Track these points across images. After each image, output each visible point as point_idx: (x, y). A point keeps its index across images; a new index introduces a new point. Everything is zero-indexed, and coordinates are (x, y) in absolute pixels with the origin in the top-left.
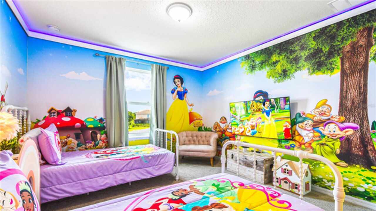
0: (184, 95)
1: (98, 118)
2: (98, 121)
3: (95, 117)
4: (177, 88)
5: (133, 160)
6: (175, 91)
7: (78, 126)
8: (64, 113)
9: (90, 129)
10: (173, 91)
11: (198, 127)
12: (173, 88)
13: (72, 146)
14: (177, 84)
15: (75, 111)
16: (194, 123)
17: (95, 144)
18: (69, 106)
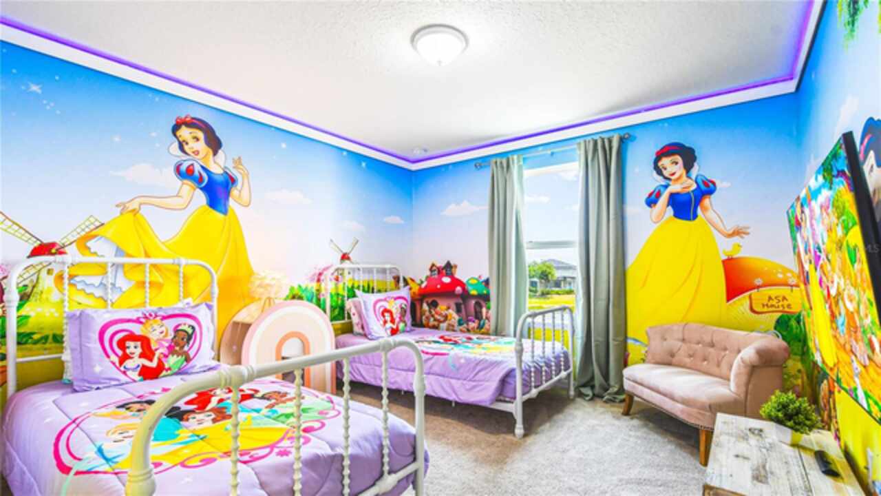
0: (698, 201)
1: (484, 278)
2: (484, 284)
3: (480, 277)
4: (666, 187)
5: (436, 357)
6: (659, 195)
7: (459, 291)
8: (444, 271)
9: (473, 297)
10: (653, 196)
11: (779, 315)
12: (651, 190)
13: (453, 323)
14: (666, 173)
15: (456, 266)
16: (750, 297)
17: (479, 324)
18: (449, 259)
